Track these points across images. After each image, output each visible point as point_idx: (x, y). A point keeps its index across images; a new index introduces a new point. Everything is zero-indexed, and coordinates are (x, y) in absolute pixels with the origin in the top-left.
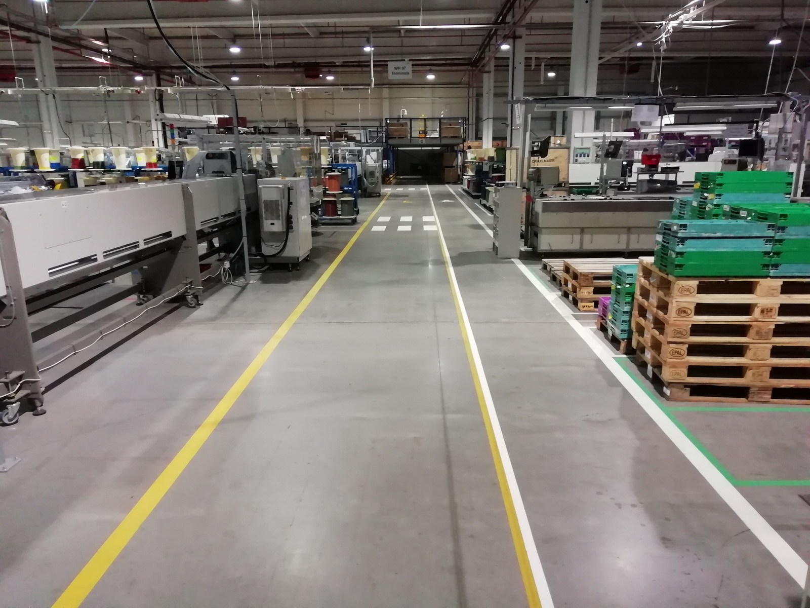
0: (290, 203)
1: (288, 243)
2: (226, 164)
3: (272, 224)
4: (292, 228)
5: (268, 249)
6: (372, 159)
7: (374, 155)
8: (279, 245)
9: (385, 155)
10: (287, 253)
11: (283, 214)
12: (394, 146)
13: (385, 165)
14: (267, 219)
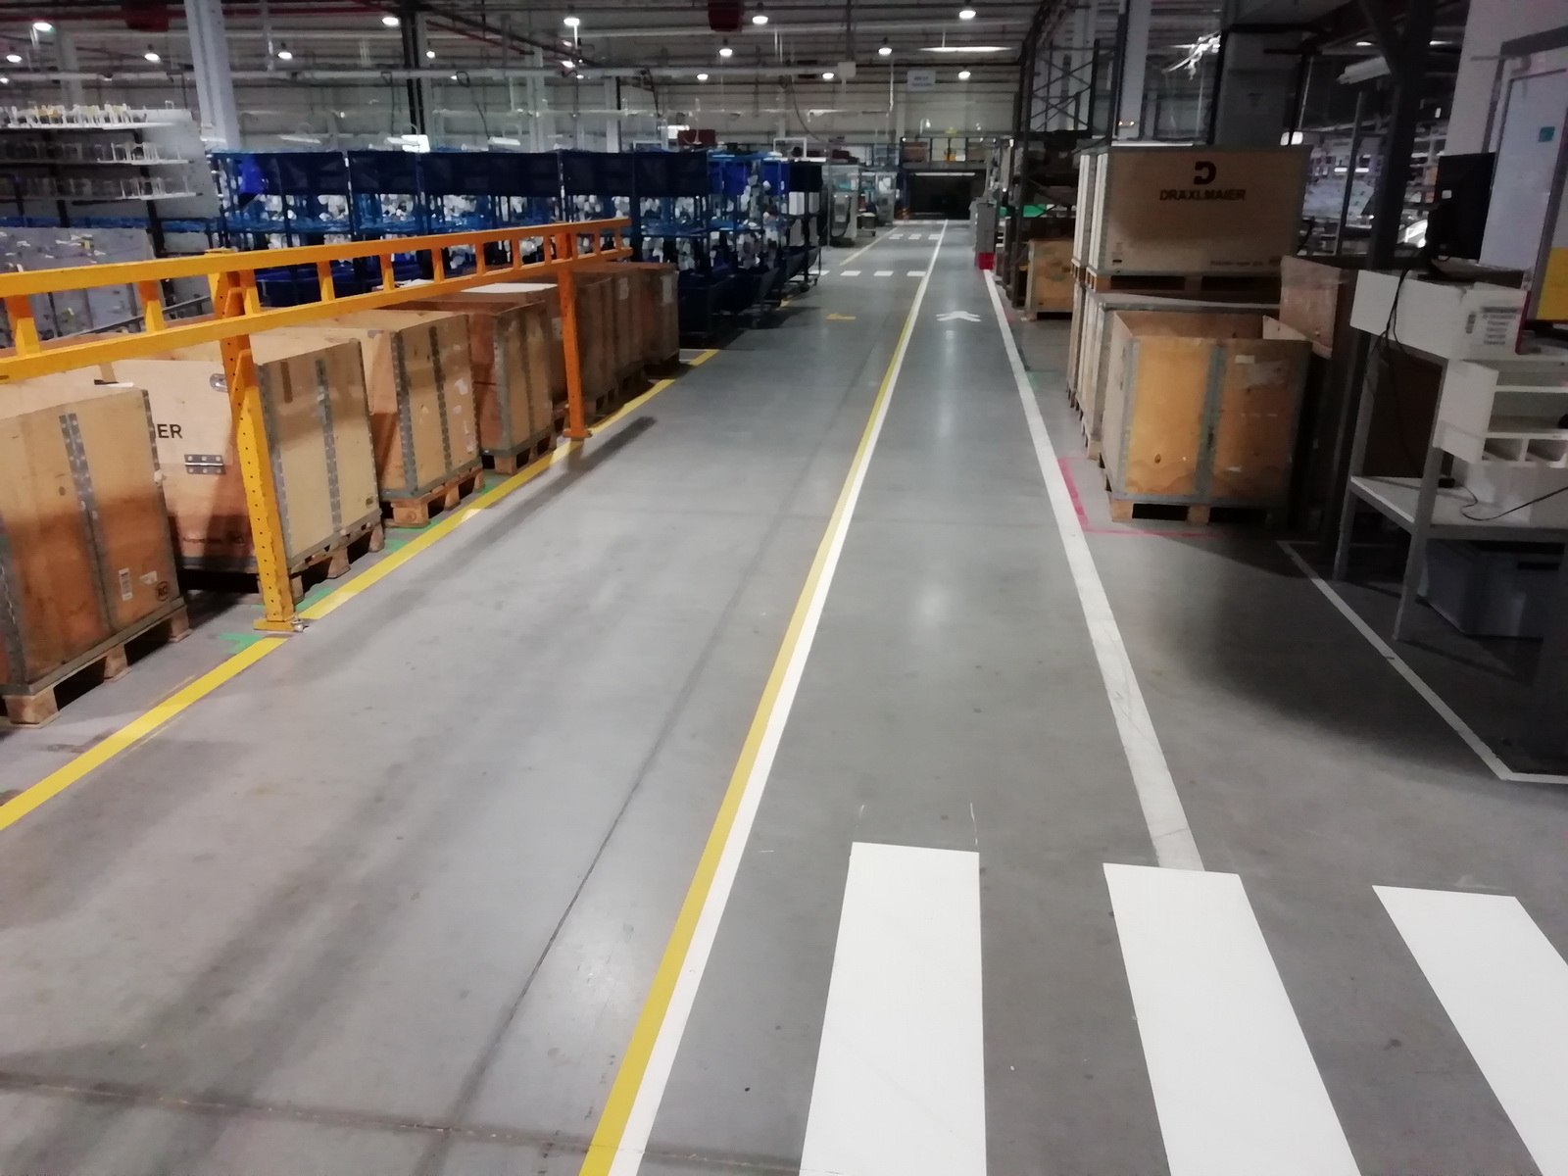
6: (885, 185)
7: (887, 182)
9: (898, 183)
12: (909, 171)
13: (897, 196)
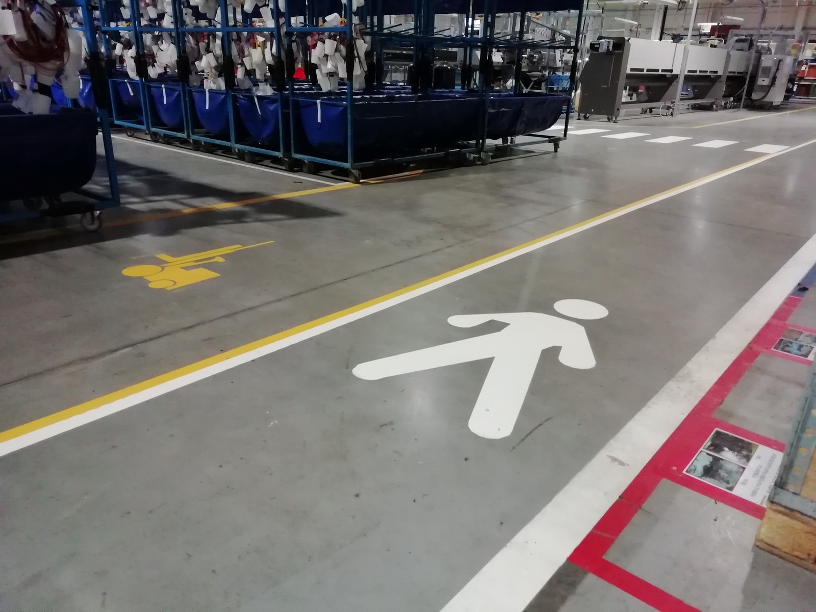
0: (778, 69)
1: (769, 93)
2: (746, 45)
3: (764, 80)
4: (774, 84)
5: (755, 96)
8: (763, 94)
10: (767, 99)
11: (771, 75)
14: (761, 77)
